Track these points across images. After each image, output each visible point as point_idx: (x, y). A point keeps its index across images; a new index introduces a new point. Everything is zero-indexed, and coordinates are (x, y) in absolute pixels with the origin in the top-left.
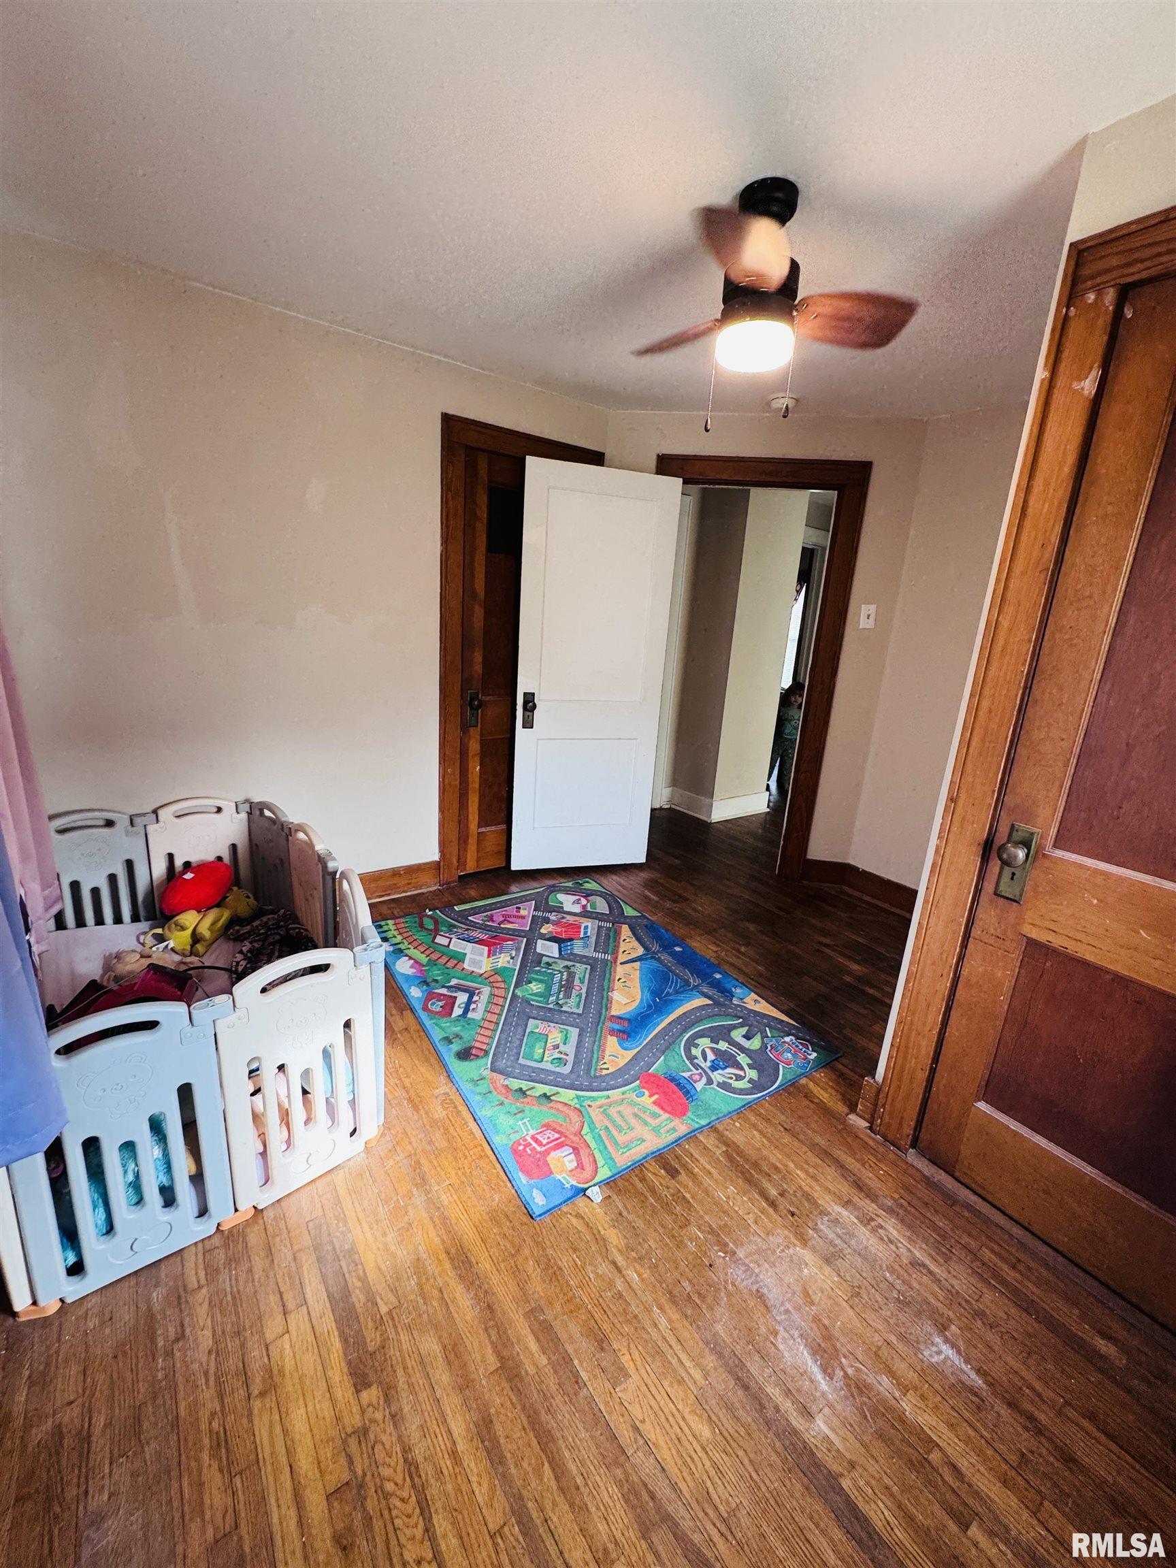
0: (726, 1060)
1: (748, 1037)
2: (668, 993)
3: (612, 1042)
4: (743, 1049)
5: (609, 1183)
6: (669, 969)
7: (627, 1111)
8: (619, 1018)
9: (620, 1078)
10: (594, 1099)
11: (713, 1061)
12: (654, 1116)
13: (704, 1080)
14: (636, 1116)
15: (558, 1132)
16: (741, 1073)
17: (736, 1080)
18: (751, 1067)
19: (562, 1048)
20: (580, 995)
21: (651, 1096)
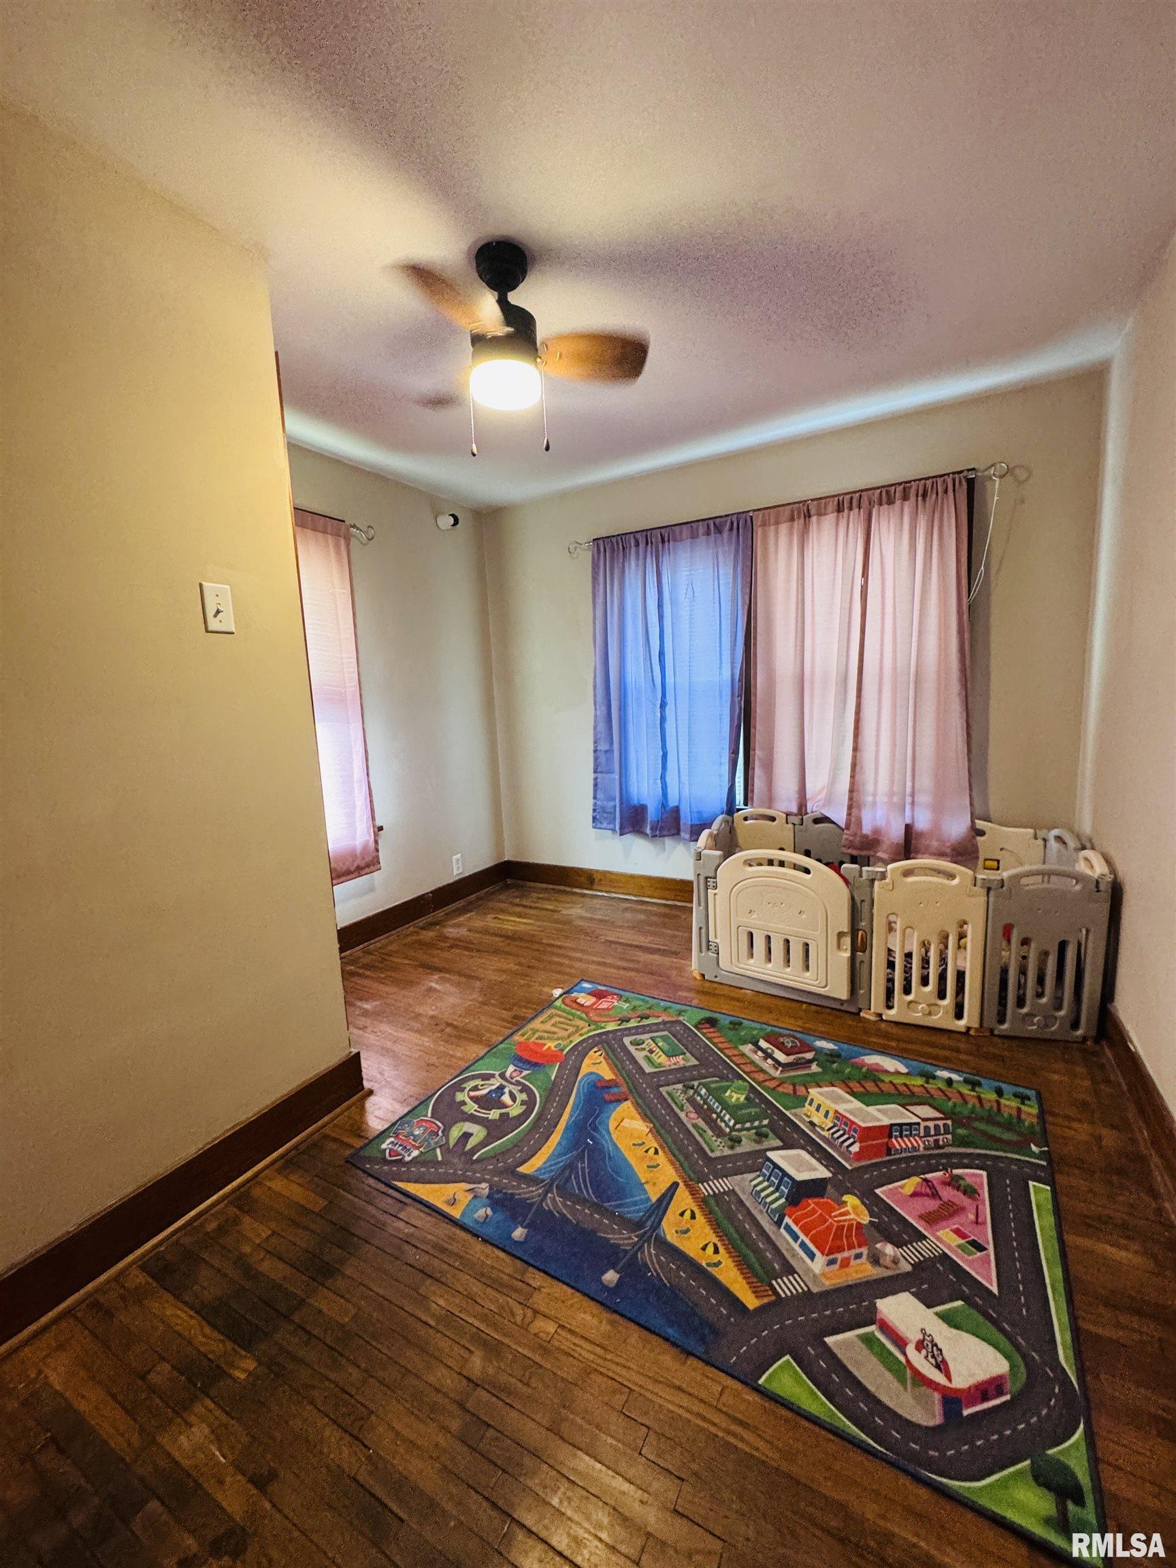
0: (488, 1102)
1: (467, 1136)
2: (582, 1159)
3: (607, 1074)
4: (473, 1119)
5: (552, 1001)
7: (563, 1034)
8: (619, 1100)
9: (581, 1051)
10: (591, 1031)
11: (503, 1094)
13: (508, 1074)
14: (554, 1033)
15: (600, 1010)
16: (472, 1094)
17: (477, 1086)
19: (645, 1053)
21: (549, 1049)
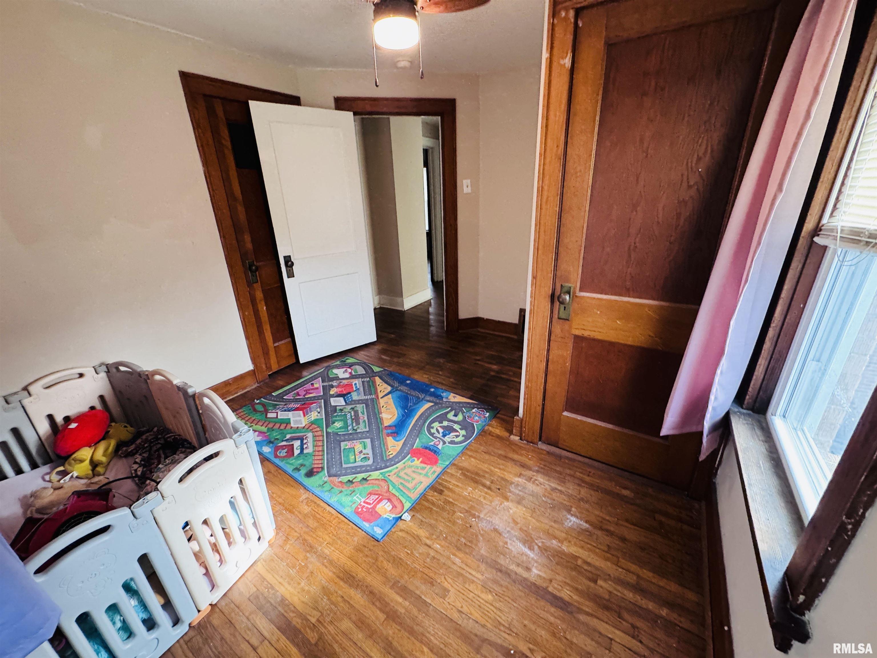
0: (449, 430)
1: (456, 415)
2: (410, 406)
3: (390, 440)
4: (455, 422)
5: (412, 509)
6: (407, 393)
7: (408, 471)
8: (389, 427)
9: (400, 456)
10: (390, 471)
11: (443, 433)
12: (423, 469)
13: (441, 443)
14: (414, 472)
15: (377, 494)
16: (458, 434)
17: (457, 437)
18: (461, 429)
19: (364, 451)
20: (364, 421)
21: (418, 459)
